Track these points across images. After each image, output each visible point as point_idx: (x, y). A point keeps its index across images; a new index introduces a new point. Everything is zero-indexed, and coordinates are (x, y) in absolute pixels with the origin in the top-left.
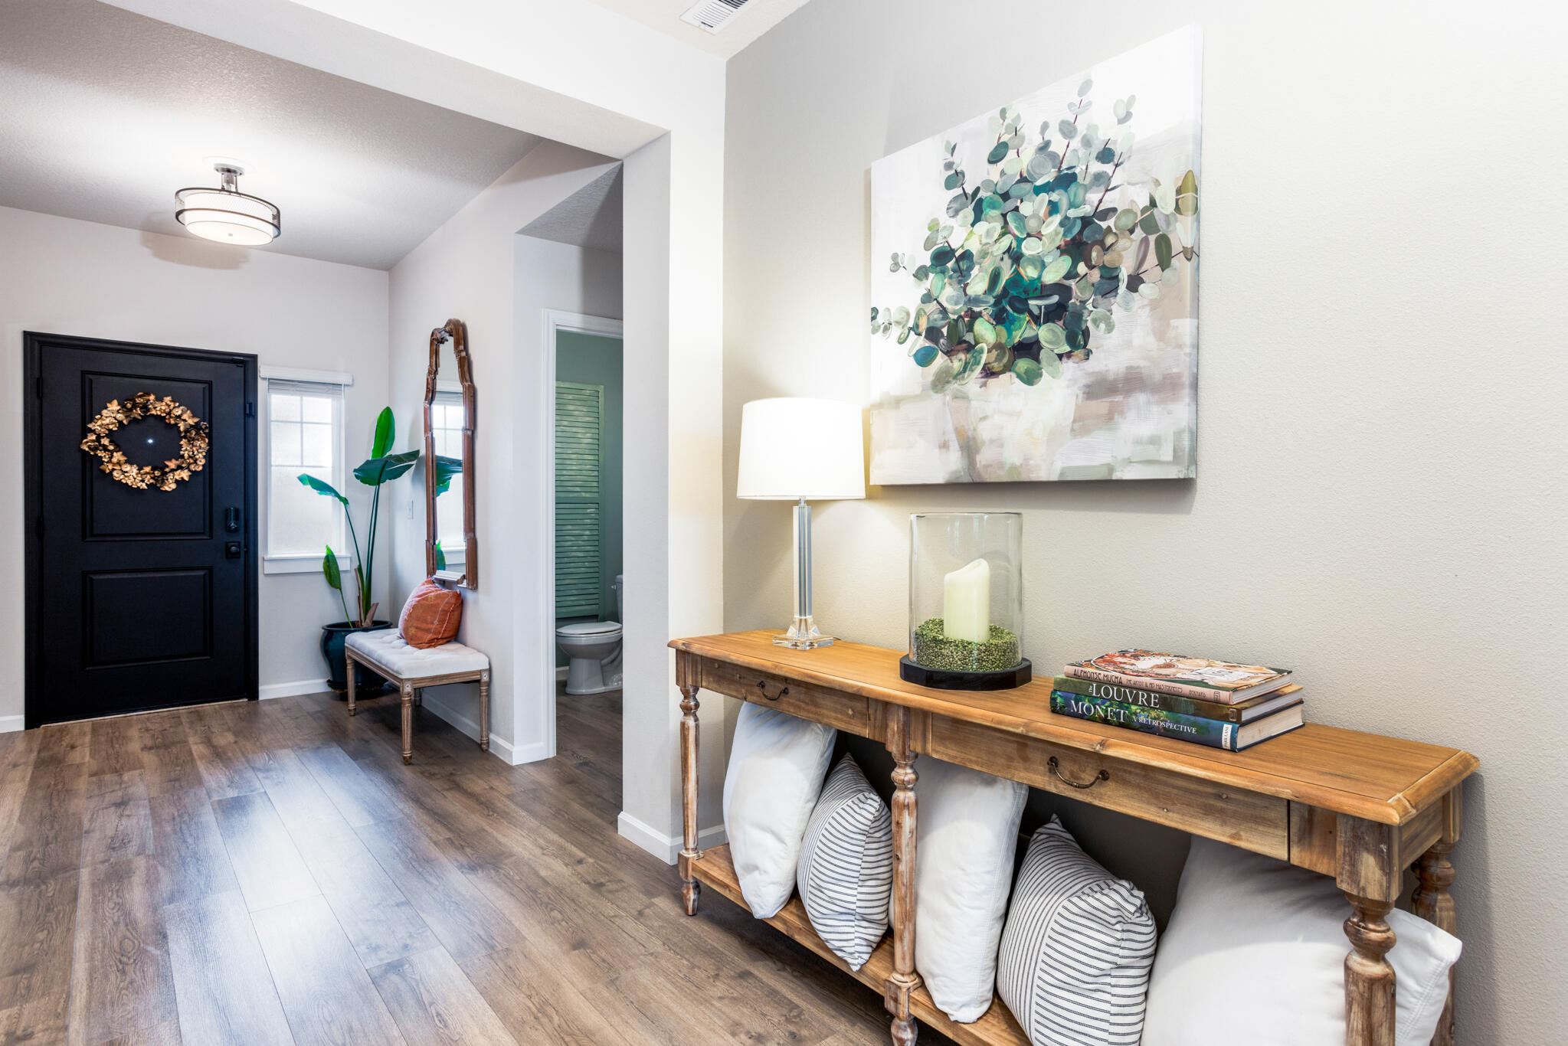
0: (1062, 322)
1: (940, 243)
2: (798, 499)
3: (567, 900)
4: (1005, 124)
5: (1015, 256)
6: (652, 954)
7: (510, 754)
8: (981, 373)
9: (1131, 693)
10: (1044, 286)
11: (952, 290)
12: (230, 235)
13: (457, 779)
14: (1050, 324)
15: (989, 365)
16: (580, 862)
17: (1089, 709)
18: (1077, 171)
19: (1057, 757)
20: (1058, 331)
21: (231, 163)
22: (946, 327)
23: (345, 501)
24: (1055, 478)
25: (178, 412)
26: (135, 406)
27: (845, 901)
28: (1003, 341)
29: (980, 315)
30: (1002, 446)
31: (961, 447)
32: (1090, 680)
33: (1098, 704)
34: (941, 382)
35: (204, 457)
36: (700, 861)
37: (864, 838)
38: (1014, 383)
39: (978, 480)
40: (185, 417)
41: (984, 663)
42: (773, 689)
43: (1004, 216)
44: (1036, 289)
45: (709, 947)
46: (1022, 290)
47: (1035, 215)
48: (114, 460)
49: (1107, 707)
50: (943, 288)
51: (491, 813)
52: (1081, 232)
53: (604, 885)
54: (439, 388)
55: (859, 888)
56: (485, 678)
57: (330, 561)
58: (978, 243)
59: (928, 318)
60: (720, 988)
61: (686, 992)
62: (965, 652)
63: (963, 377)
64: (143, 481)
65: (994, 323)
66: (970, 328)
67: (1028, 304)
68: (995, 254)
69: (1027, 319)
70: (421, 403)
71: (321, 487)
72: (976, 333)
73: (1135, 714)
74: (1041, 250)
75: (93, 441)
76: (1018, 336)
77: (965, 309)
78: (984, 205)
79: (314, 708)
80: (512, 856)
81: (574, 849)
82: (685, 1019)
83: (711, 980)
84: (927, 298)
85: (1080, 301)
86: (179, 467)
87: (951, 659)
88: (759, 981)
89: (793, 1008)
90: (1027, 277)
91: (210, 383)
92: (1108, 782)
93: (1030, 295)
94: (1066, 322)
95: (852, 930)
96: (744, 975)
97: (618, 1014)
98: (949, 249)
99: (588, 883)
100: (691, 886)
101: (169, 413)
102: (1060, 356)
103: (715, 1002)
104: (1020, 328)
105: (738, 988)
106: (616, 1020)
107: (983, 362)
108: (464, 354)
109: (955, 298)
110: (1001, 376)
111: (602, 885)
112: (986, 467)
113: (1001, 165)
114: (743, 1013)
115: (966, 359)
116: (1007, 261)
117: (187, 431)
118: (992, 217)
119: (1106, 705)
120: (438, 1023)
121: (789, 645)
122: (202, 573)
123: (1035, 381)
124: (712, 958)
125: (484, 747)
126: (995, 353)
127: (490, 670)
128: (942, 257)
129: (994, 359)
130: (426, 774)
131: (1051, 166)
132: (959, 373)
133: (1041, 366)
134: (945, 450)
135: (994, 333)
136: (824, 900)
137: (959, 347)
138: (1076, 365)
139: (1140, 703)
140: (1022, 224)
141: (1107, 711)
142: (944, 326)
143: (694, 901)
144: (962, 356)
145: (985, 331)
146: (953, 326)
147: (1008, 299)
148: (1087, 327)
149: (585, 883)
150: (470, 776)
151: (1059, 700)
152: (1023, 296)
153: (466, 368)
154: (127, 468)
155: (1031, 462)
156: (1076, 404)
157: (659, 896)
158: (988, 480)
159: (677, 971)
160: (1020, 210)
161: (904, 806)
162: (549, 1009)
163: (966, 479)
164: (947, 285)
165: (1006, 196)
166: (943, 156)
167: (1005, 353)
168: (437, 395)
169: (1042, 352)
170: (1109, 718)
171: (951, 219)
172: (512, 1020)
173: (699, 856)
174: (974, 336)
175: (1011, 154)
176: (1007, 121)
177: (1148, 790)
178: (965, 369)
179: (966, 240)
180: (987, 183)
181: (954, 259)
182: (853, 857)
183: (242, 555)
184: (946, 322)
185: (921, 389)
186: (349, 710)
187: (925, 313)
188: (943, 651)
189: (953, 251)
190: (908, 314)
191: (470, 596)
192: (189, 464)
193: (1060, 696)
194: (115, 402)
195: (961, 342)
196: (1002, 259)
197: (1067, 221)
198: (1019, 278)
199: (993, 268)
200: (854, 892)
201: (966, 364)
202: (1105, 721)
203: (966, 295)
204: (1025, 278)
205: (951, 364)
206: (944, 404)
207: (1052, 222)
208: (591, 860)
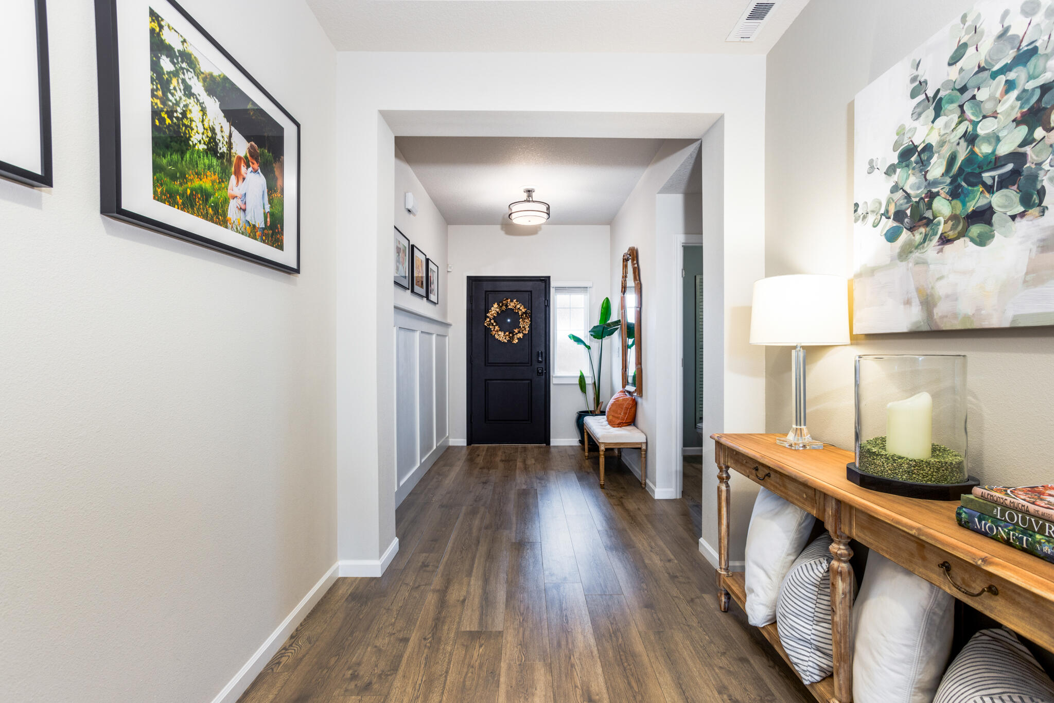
0: (1016, 186)
1: (906, 143)
2: (796, 345)
3: (653, 579)
4: (965, 27)
5: (971, 138)
6: (688, 626)
7: (653, 492)
8: (938, 242)
9: (1037, 523)
10: (998, 159)
11: (915, 178)
12: (530, 221)
13: (624, 501)
14: (1004, 191)
15: (945, 235)
16: (669, 561)
17: (991, 529)
18: (1037, 44)
19: (950, 563)
20: (1012, 195)
21: (529, 187)
22: (910, 209)
23: (589, 348)
24: (1006, 324)
25: (518, 306)
26: (503, 305)
27: (801, 631)
28: (958, 212)
29: (938, 194)
30: (956, 299)
31: (921, 303)
32: (996, 503)
33: (1000, 526)
34: (905, 253)
35: (529, 327)
36: (729, 578)
37: (817, 590)
38: (968, 246)
39: (934, 328)
40: (521, 308)
41: (914, 476)
42: (761, 473)
43: (961, 107)
44: (991, 162)
45: (727, 634)
46: (976, 166)
47: (992, 98)
48: (496, 330)
49: (1009, 530)
50: (907, 178)
51: (633, 522)
52: (1040, 100)
53: (678, 578)
54: (628, 285)
55: (814, 625)
56: (644, 447)
57: (582, 379)
58: (937, 135)
59: (896, 204)
60: (723, 662)
61: (700, 655)
62: (895, 464)
63: (923, 247)
64: (505, 339)
65: (950, 199)
66: (929, 206)
67: (982, 177)
68: (952, 141)
69: (981, 190)
70: (620, 294)
71: (578, 340)
72: (934, 210)
73: (1039, 543)
74: (996, 127)
75: (488, 321)
76: (971, 207)
77: (926, 191)
78: (943, 102)
79: (571, 452)
80: (633, 547)
81: (669, 552)
82: (692, 671)
83: (719, 655)
84: (895, 188)
85: (1036, 164)
86: (519, 332)
87: (882, 468)
88: (752, 668)
89: (769, 695)
90: (982, 153)
91: (531, 292)
92: (997, 597)
93: (985, 169)
94: (1021, 185)
95: (808, 654)
96: (743, 660)
97: (654, 652)
98: (913, 146)
99: (669, 574)
100: (723, 592)
101: (515, 307)
102: (1013, 218)
103: (716, 669)
104: (974, 199)
105: (735, 666)
106: (652, 654)
107: (940, 232)
108: (636, 265)
109: (917, 185)
110: (955, 242)
111: (676, 577)
112: (942, 317)
113: (959, 64)
114: (732, 683)
115: (926, 232)
116: (963, 144)
117: (522, 315)
118: (950, 111)
119: (1009, 528)
120: (564, 619)
121: (787, 445)
122: (528, 381)
123: (988, 242)
124: (726, 642)
125: (643, 486)
126: (950, 223)
127: (647, 443)
128: (906, 154)
129: (949, 229)
130: (609, 495)
131: (1009, 48)
132: (920, 244)
133: (993, 229)
134: (908, 306)
135: (950, 207)
136: (787, 625)
137: (920, 223)
138: (1030, 222)
139: (1047, 534)
140: (978, 109)
141: (1009, 534)
142: (908, 209)
143: (725, 602)
144: (922, 230)
145: (943, 207)
146: (915, 207)
147: (963, 177)
148: (1043, 187)
149: (668, 573)
150: (630, 500)
151: (963, 515)
152: (977, 171)
153: (637, 273)
154: (500, 333)
155: (983, 312)
156: (1029, 258)
157: (708, 594)
158: (944, 329)
159: (700, 641)
160: (977, 98)
161: (838, 572)
162: (619, 634)
163: (925, 328)
164: (911, 175)
165: (963, 90)
166: (909, 72)
167: (959, 222)
168: (627, 289)
169: (995, 217)
170: (1011, 541)
171: (915, 122)
172: (598, 632)
173: (728, 574)
174: (933, 212)
175: (971, 51)
176: (967, 24)
177: (1040, 617)
178: (924, 241)
179: (928, 135)
180: (946, 84)
181: (917, 153)
182: (809, 601)
183: (544, 374)
184: (909, 204)
185: (889, 259)
186: (586, 456)
187: (893, 201)
188: (875, 461)
189: (916, 147)
190: (880, 204)
191: (639, 400)
192: (523, 330)
193: (965, 513)
194: (496, 303)
195: (922, 218)
196: (958, 144)
197: (1024, 94)
198: (974, 156)
199: (950, 152)
200: (810, 627)
201: (926, 235)
202: (1007, 543)
203: (926, 180)
204: (980, 155)
205: (913, 238)
206: (908, 269)
207: (1008, 99)
208: (676, 561)
